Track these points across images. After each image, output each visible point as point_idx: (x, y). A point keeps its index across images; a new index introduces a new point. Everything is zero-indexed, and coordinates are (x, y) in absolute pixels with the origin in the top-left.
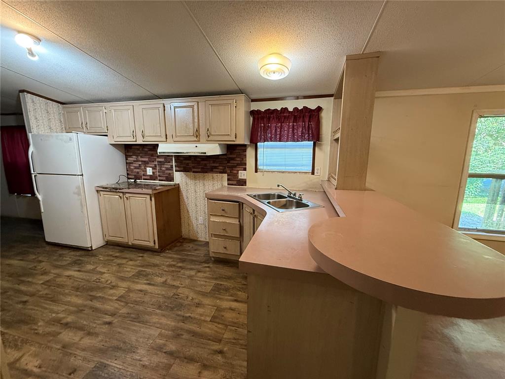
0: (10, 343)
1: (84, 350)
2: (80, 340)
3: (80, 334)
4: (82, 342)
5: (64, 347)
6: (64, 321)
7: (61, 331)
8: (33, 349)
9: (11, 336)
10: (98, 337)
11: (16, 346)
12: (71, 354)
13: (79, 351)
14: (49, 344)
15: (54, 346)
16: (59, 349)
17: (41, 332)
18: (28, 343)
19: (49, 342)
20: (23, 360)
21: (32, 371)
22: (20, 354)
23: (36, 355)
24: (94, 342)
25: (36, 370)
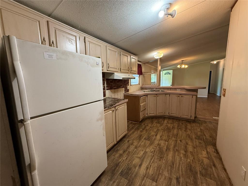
0: (202, 165)
1: (193, 143)
2: (191, 145)
3: (188, 146)
4: (191, 144)
5: (195, 148)
6: (185, 153)
7: (189, 152)
8: (200, 156)
9: (200, 167)
10: (187, 142)
11: (202, 162)
12: (196, 145)
13: (194, 144)
14: (196, 152)
15: (196, 151)
16: (196, 149)
17: (193, 158)
18: (199, 159)
19: (195, 153)
20: (205, 156)
21: (206, 152)
22: (204, 158)
23: (202, 154)
24: (189, 142)
25: (205, 151)
